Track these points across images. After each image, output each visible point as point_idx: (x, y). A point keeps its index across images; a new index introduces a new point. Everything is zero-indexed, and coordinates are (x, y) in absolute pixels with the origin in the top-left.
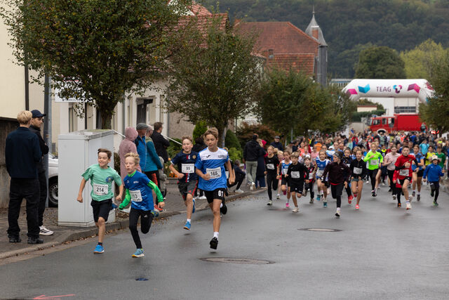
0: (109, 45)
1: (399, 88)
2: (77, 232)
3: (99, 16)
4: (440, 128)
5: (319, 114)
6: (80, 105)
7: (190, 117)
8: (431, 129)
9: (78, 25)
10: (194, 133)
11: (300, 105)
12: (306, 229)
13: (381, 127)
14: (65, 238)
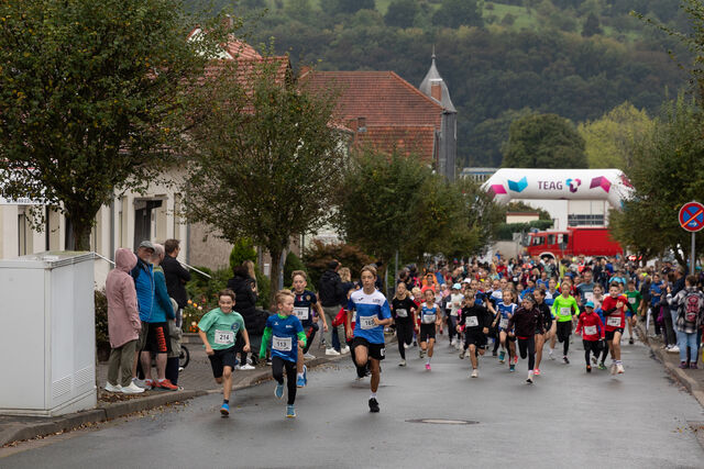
0: (87, 108)
1: (575, 184)
2: (31, 425)
3: (70, 59)
4: (643, 251)
5: (442, 227)
6: (37, 210)
7: (225, 232)
8: (628, 253)
9: (33, 74)
10: (232, 258)
11: (410, 211)
12: (420, 421)
13: (545, 249)
14: (10, 436)
